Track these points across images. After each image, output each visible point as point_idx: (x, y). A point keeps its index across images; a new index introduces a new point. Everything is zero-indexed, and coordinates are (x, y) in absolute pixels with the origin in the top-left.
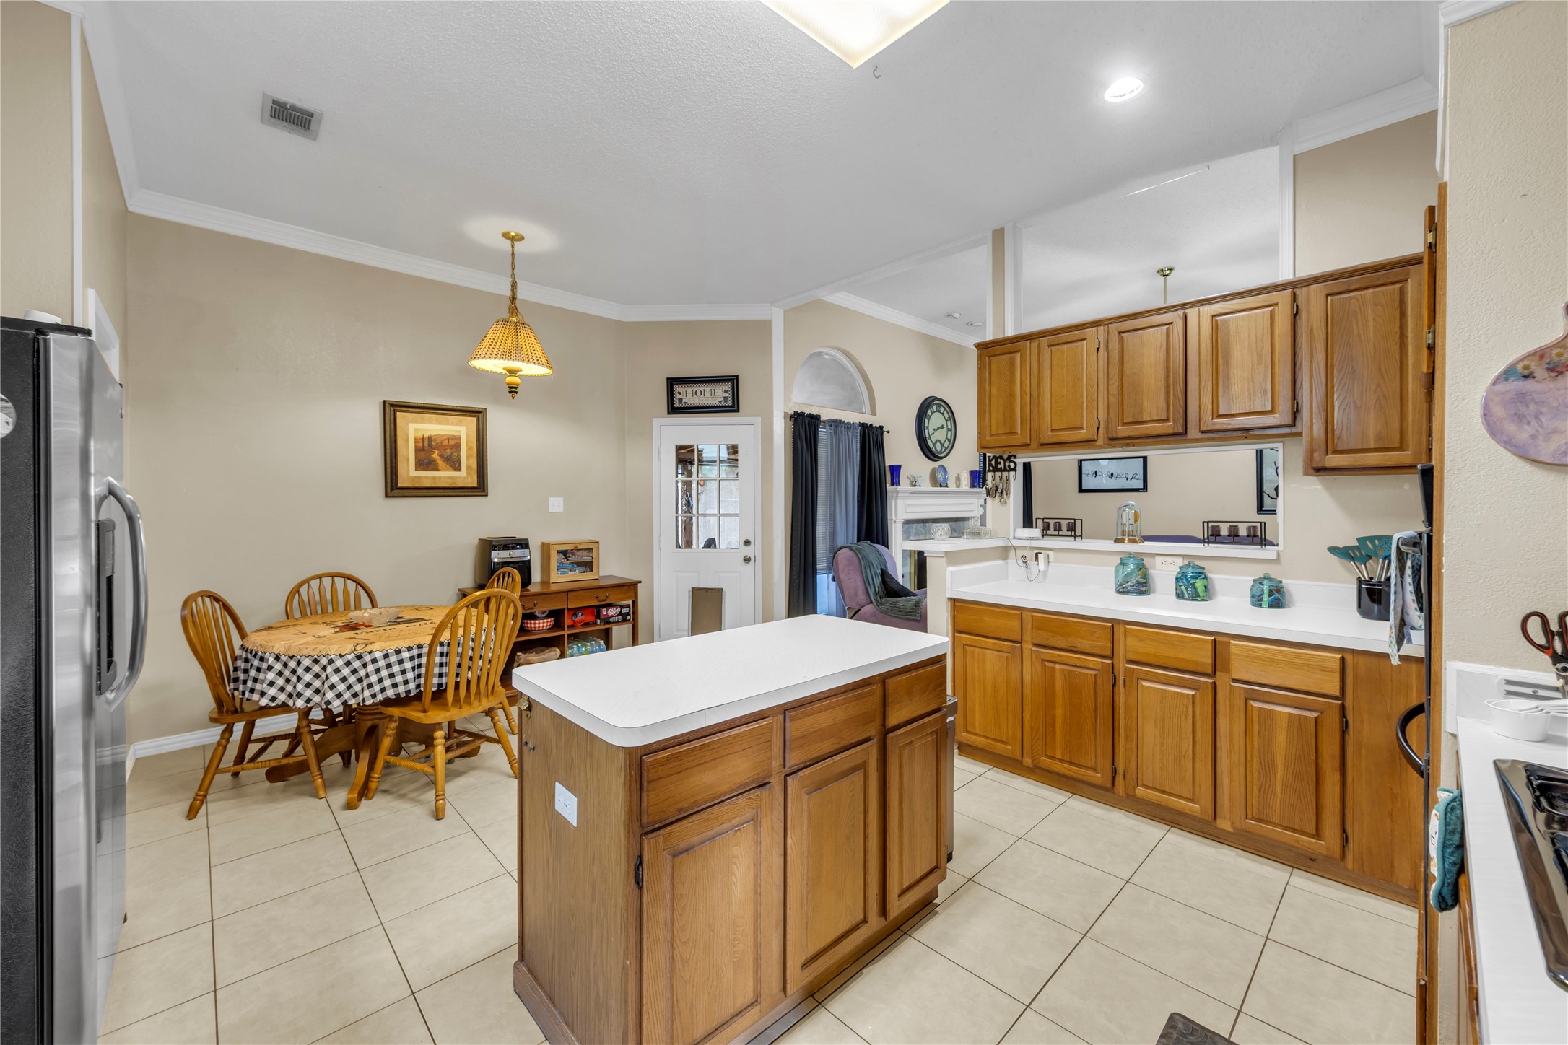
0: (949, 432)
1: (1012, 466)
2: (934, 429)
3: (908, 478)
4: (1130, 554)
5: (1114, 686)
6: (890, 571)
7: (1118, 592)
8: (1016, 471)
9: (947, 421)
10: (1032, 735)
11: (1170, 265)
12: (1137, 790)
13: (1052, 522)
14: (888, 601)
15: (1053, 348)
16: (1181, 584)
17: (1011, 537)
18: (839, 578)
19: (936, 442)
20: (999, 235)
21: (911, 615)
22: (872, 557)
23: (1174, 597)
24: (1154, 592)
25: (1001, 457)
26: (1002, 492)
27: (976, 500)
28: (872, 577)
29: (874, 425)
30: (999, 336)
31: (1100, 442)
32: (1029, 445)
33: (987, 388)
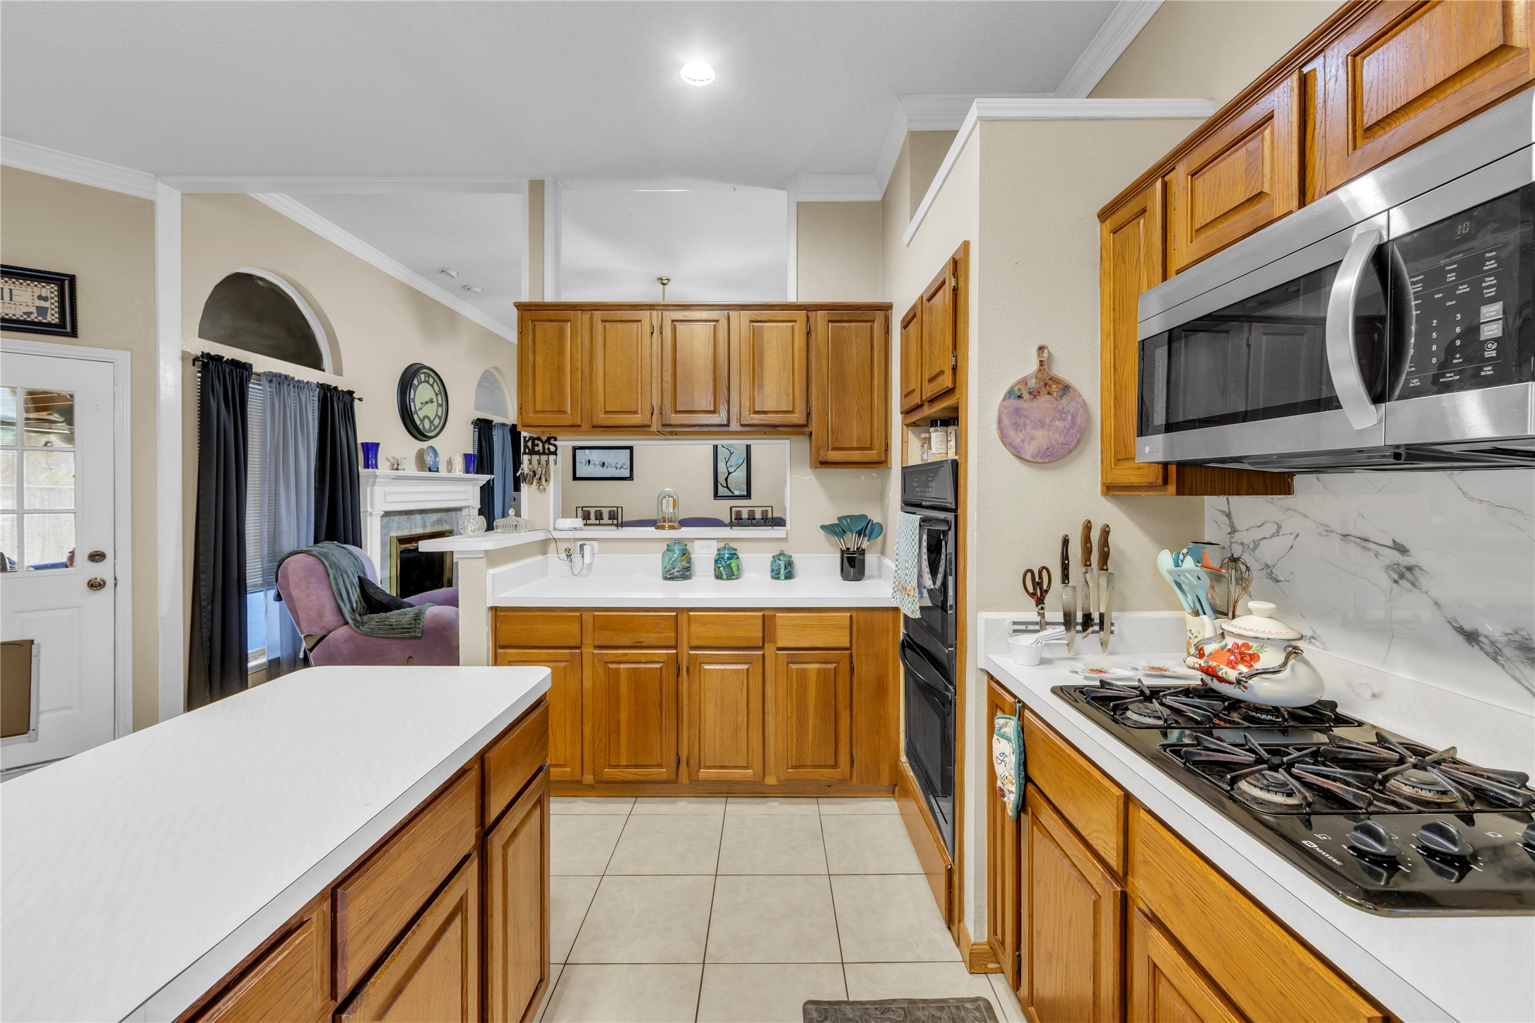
0: (440, 409)
1: (552, 449)
2: (422, 403)
3: (388, 459)
4: (675, 539)
5: (678, 675)
6: (370, 577)
7: (666, 578)
8: (556, 455)
9: (437, 395)
10: (594, 748)
11: (668, 276)
12: (700, 774)
13: (592, 511)
14: (373, 619)
15: (607, 324)
16: (720, 565)
17: (551, 529)
18: (290, 596)
19: (424, 418)
20: (537, 188)
21: (409, 632)
22: (345, 563)
23: (713, 578)
24: (694, 576)
25: (539, 439)
26: (540, 478)
27: (471, 487)
28: (347, 590)
29: (340, 389)
30: (537, 299)
31: (654, 428)
32: (579, 426)
33: (531, 357)
